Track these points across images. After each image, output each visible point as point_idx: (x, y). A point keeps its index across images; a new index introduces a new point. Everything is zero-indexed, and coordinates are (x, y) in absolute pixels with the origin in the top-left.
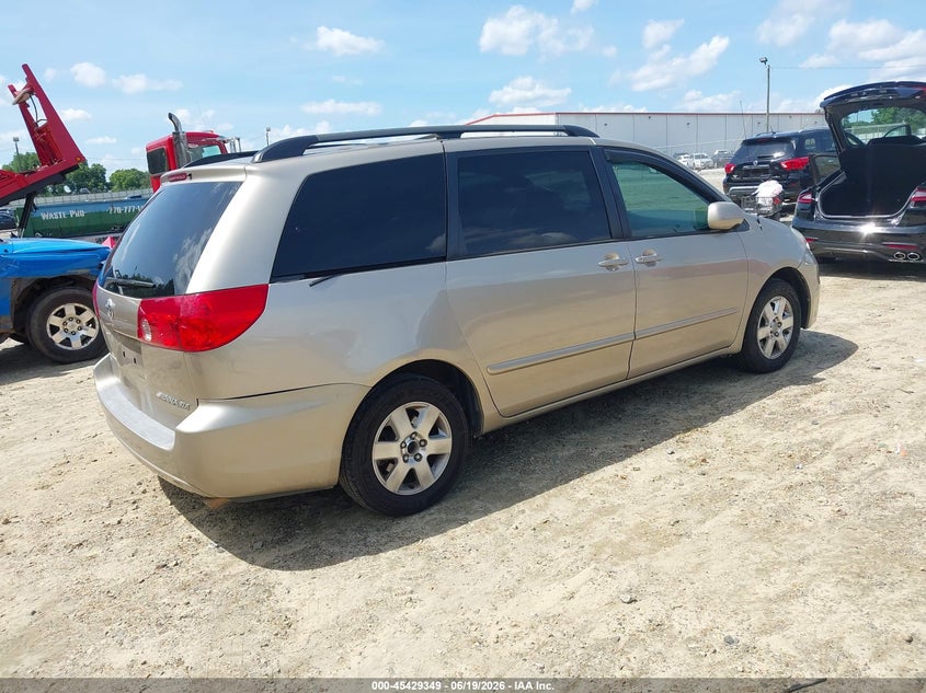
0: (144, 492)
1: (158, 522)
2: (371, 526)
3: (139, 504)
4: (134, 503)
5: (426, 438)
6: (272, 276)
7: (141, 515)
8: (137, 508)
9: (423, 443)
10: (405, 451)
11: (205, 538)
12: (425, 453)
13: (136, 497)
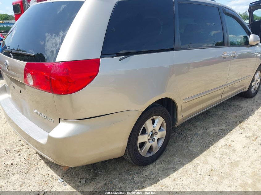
0: (22, 146)
1: (31, 164)
2: (133, 170)
3: (21, 152)
4: (18, 152)
5: (157, 131)
6: (101, 54)
7: (22, 159)
8: (20, 155)
9: (156, 134)
10: (149, 137)
11: (55, 175)
12: (156, 138)
13: (19, 148)
